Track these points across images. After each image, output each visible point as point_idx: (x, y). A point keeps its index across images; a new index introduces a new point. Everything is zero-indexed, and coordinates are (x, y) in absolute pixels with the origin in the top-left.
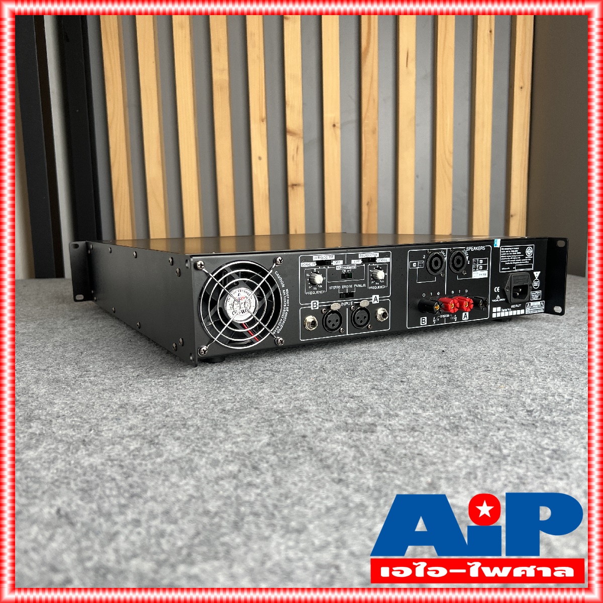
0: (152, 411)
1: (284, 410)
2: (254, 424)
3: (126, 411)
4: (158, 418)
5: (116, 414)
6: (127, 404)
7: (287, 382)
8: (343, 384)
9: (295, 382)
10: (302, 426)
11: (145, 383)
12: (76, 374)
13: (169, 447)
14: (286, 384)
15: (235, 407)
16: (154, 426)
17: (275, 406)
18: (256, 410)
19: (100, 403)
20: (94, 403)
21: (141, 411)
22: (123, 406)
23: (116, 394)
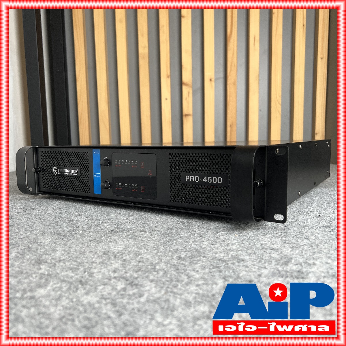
1: (226, 258)
2: (207, 270)
3: (109, 257)
4: (134, 263)
5: (101, 259)
6: (108, 252)
7: (219, 237)
8: (260, 239)
9: (225, 237)
10: (245, 273)
11: (119, 236)
12: (70, 229)
13: (147, 288)
14: (219, 239)
15: (188, 256)
16: (132, 269)
17: (217, 255)
18: (204, 258)
19: (89, 251)
20: (84, 250)
21: (120, 257)
22: (106, 253)
23: (99, 244)
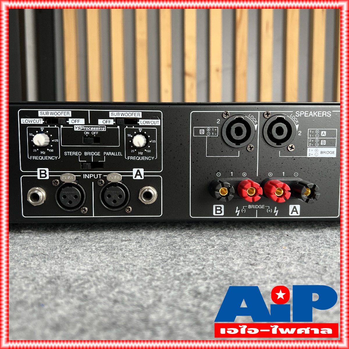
0: (93, 290)
3: (57, 288)
5: (40, 293)
6: (58, 277)
7: (256, 251)
9: (267, 251)
11: (85, 248)
14: (258, 253)
16: (96, 323)
21: (77, 290)
22: (53, 280)
23: (47, 261)
